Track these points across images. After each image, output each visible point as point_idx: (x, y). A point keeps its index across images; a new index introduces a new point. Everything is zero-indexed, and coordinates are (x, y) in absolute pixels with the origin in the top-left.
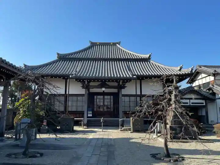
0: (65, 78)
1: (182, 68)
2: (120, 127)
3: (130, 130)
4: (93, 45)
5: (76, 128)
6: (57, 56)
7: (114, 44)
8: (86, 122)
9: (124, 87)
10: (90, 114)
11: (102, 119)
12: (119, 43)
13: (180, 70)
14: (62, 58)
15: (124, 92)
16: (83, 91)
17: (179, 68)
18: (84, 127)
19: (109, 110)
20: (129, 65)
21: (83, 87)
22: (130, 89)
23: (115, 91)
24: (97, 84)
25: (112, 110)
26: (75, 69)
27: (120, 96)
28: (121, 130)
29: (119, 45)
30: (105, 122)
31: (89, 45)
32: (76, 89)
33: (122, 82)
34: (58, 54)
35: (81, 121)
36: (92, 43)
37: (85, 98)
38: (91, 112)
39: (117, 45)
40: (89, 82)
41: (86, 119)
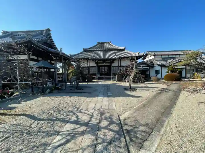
0: (87, 59)
1: (140, 53)
2: (112, 79)
3: (116, 81)
4: (99, 43)
5: (93, 80)
7: (108, 43)
8: (97, 78)
9: (113, 63)
11: (104, 77)
12: (111, 42)
13: (138, 54)
14: (85, 50)
15: (113, 65)
16: (95, 65)
18: (97, 80)
19: (107, 73)
20: (115, 52)
21: (95, 63)
22: (116, 64)
23: (109, 64)
24: (101, 62)
26: (92, 55)
27: (112, 66)
28: (112, 81)
31: (97, 43)
32: (92, 64)
33: (112, 61)
34: (83, 49)
35: (95, 77)
36: (98, 43)
37: (97, 68)
38: (99, 74)
39: (110, 43)
40: (98, 61)
41: (97, 77)
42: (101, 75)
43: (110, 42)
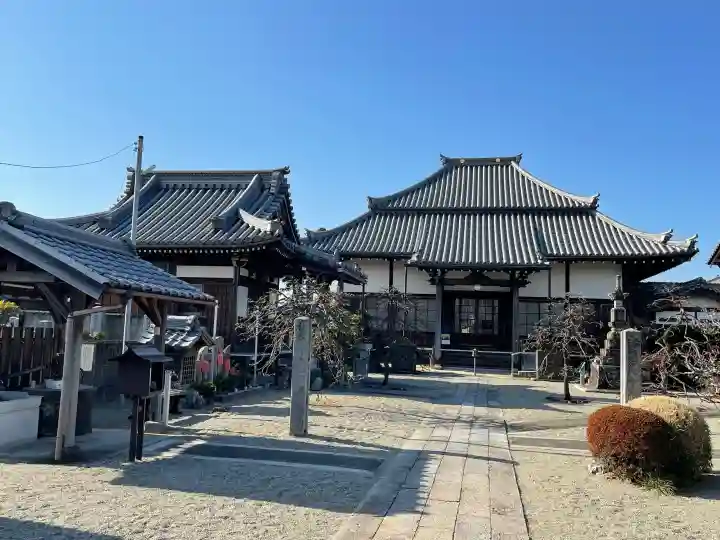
0: (392, 260)
1: (671, 236)
2: (513, 370)
3: (533, 375)
4: (451, 165)
5: (419, 368)
6: (367, 203)
7: (506, 162)
8: (438, 356)
9: (524, 284)
10: (447, 339)
11: (473, 352)
12: (517, 160)
13: (665, 242)
14: (380, 208)
15: (523, 292)
16: (432, 290)
17: (662, 239)
18: (436, 366)
19: (489, 331)
20: (540, 225)
21: (432, 282)
22: (536, 287)
23: (507, 289)
24: (461, 275)
25: (496, 332)
27: (515, 301)
28: (515, 376)
29: (518, 163)
30: (480, 357)
31: (439, 166)
32: (419, 284)
33: (519, 274)
34: (370, 199)
35: (428, 353)
36: (447, 161)
37: (436, 307)
38: (448, 335)
39: (513, 163)
40: (443, 273)
41: (436, 351)
42: (458, 340)
43: (514, 159)
